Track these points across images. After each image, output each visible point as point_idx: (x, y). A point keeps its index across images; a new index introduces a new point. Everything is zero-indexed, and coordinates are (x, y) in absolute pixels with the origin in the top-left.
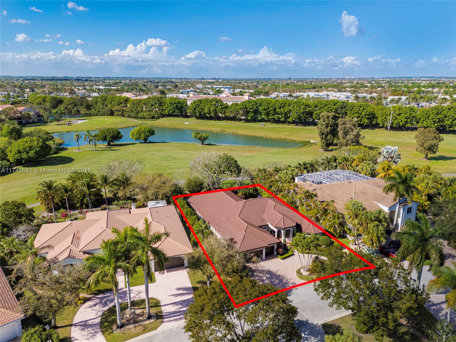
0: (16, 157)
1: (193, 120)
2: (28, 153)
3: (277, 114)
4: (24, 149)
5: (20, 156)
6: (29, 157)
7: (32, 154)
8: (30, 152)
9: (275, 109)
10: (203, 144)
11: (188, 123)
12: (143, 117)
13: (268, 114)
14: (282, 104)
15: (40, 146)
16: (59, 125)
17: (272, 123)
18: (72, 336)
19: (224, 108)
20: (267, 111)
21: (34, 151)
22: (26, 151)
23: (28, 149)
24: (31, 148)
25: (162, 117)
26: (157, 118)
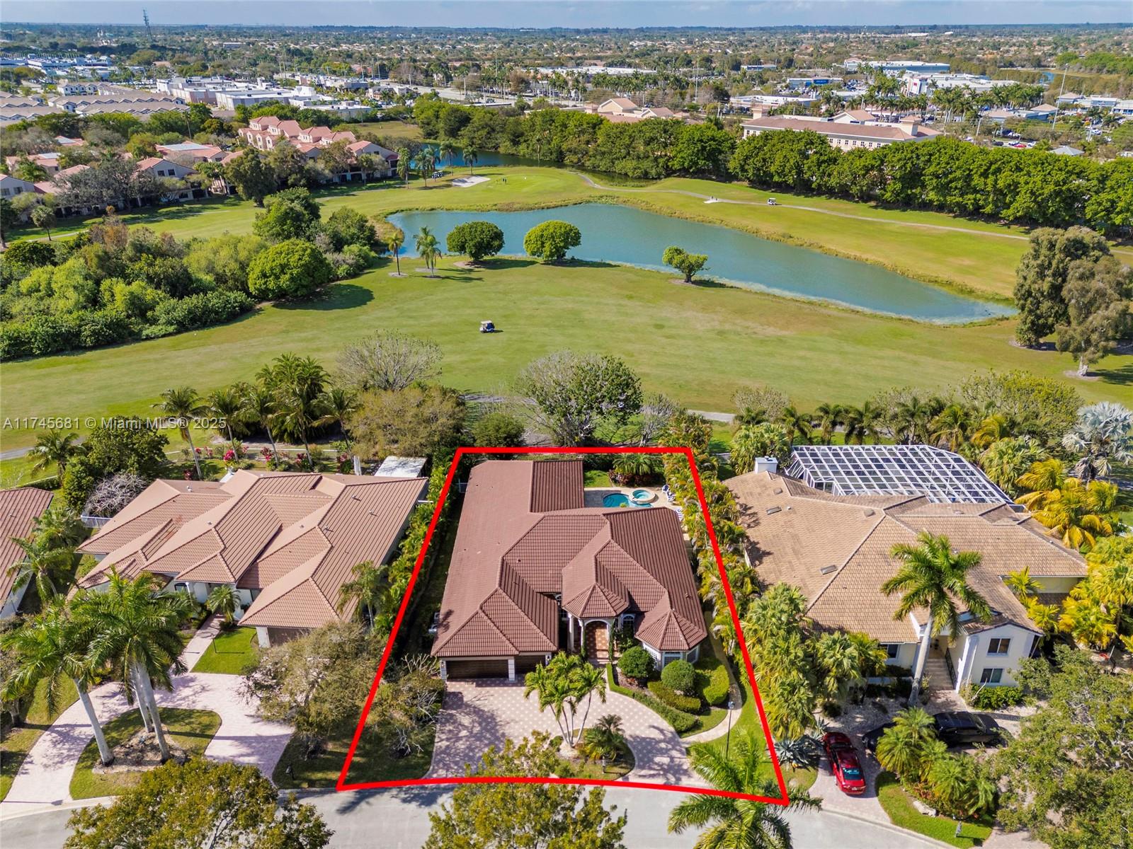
0: (257, 286)
1: (739, 190)
2: (277, 277)
3: (975, 191)
4: (272, 269)
5: (265, 283)
6: (279, 287)
7: (284, 280)
8: (282, 276)
9: (969, 177)
10: (688, 280)
11: (714, 201)
12: (623, 172)
13: (944, 189)
14: (996, 161)
15: (303, 265)
16: (426, 188)
17: (955, 217)
18: (31, 752)
19: (824, 162)
20: (944, 181)
21: (287, 276)
22: (275, 275)
23: (277, 271)
24: (283, 268)
25: (668, 176)
26: (653, 179)
